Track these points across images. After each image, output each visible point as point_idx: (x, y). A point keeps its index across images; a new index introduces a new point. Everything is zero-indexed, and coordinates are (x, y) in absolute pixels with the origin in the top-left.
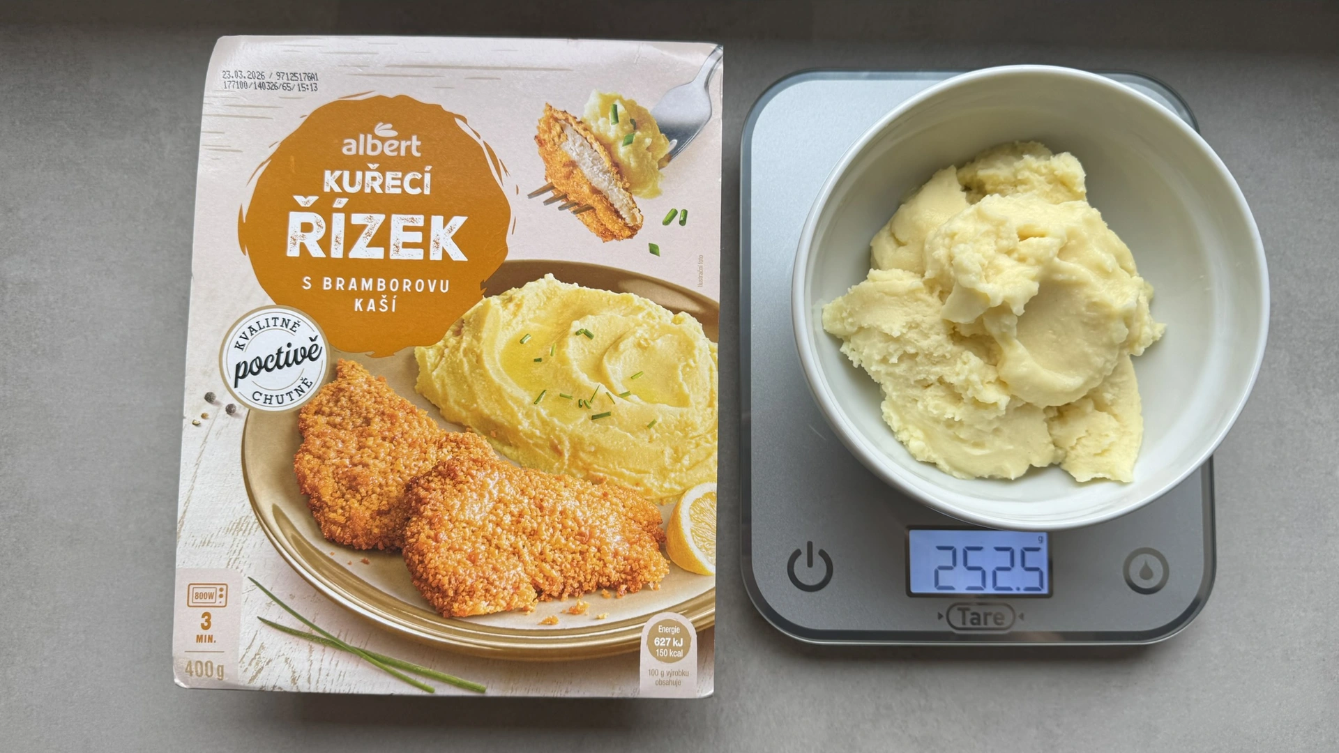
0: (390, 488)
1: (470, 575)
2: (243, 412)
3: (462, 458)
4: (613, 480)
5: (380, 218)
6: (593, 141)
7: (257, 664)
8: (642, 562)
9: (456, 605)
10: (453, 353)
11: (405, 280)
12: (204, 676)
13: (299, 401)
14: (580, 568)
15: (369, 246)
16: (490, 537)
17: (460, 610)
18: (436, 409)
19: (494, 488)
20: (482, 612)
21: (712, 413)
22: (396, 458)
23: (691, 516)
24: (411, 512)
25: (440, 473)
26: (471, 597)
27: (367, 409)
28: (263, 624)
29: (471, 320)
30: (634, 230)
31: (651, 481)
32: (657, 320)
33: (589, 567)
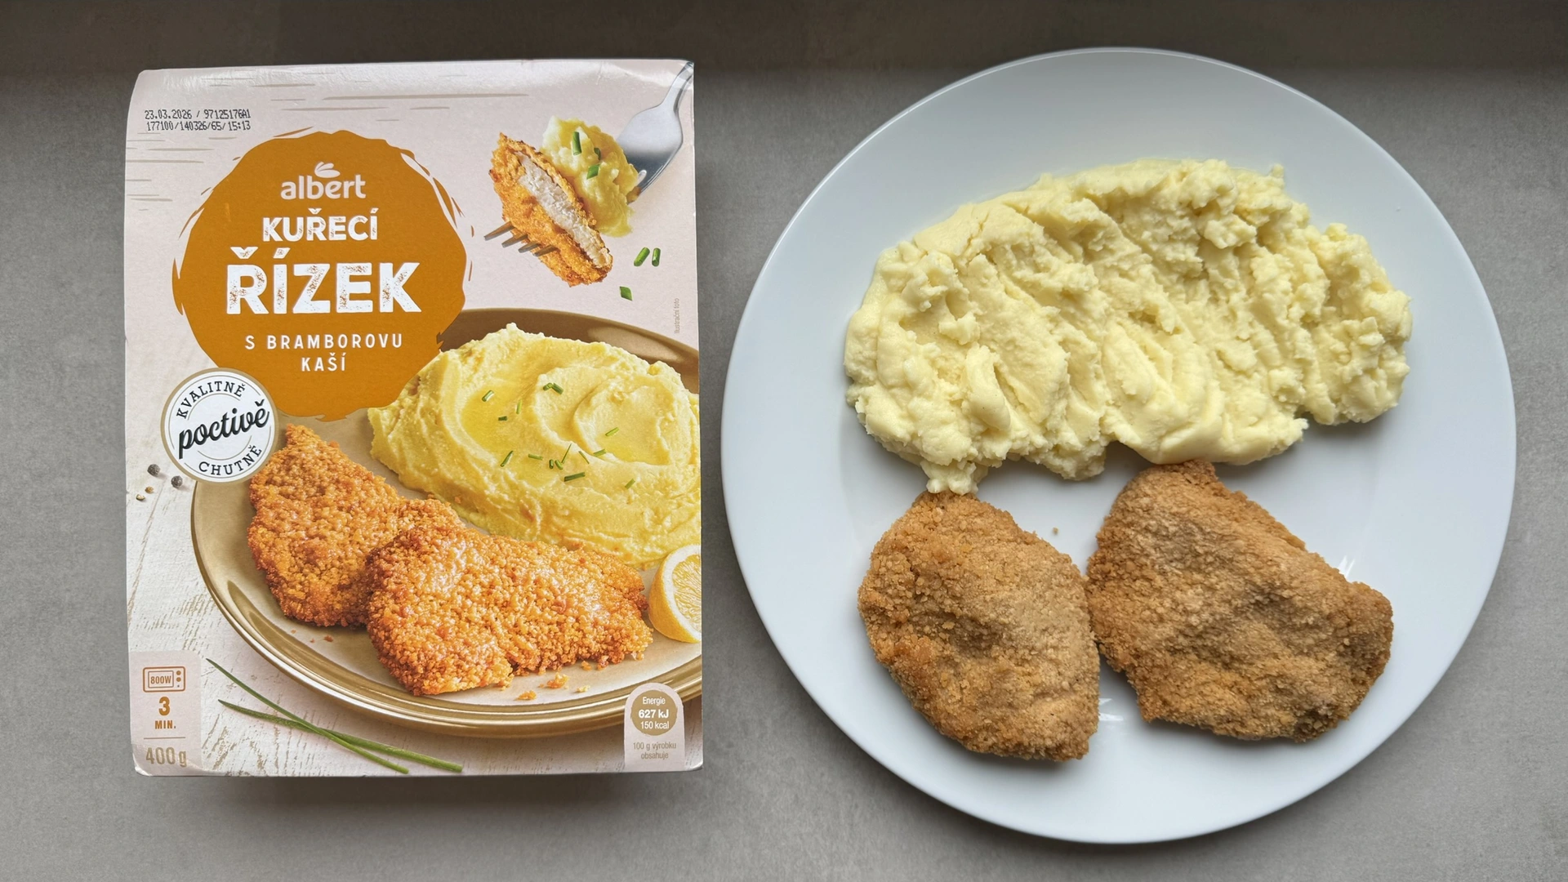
0: (350, 561)
1: (440, 651)
2: (189, 484)
3: (425, 527)
4: (590, 545)
5: (324, 268)
6: (554, 174)
7: (221, 749)
8: (624, 631)
9: (426, 683)
10: (409, 414)
11: (354, 336)
12: (166, 763)
13: (248, 471)
14: (557, 639)
15: (315, 298)
16: (459, 609)
17: (431, 688)
18: (394, 475)
19: (461, 557)
20: (455, 689)
21: (694, 470)
22: (354, 529)
23: (674, 581)
24: (373, 585)
25: (402, 544)
26: (442, 674)
27: (320, 478)
28: (225, 707)
29: (428, 377)
30: (603, 272)
31: (631, 545)
32: (632, 371)
33: (567, 638)
